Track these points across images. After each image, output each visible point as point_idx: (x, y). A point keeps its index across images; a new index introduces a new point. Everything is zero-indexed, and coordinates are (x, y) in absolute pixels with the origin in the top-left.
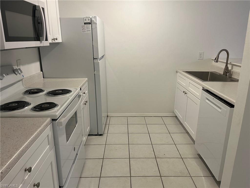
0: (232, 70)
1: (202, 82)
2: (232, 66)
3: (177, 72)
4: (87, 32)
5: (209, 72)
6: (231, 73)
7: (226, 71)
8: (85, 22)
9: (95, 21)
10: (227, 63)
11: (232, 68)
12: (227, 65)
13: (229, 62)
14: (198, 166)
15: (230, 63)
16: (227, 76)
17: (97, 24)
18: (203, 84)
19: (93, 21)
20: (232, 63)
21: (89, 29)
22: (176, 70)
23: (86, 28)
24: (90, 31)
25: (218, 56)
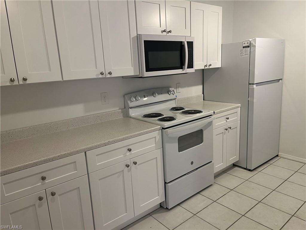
4: (244, 56)
8: (244, 45)
9: (254, 44)
17: (255, 46)
19: (252, 43)
21: (248, 53)
23: (244, 52)
24: (248, 54)
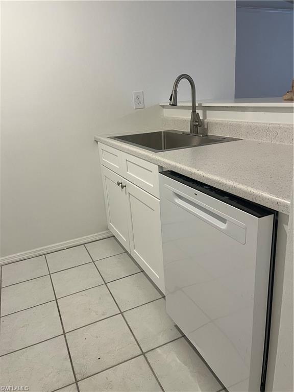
0: (205, 121)
1: (155, 155)
2: (203, 112)
3: (97, 142)
5: (161, 132)
6: (206, 127)
7: (195, 124)
10: (194, 108)
11: (205, 116)
12: (194, 111)
13: (197, 105)
14: (186, 365)
15: (200, 105)
16: (198, 133)
18: (159, 158)
20: (203, 105)
22: (95, 138)
25: (175, 91)
